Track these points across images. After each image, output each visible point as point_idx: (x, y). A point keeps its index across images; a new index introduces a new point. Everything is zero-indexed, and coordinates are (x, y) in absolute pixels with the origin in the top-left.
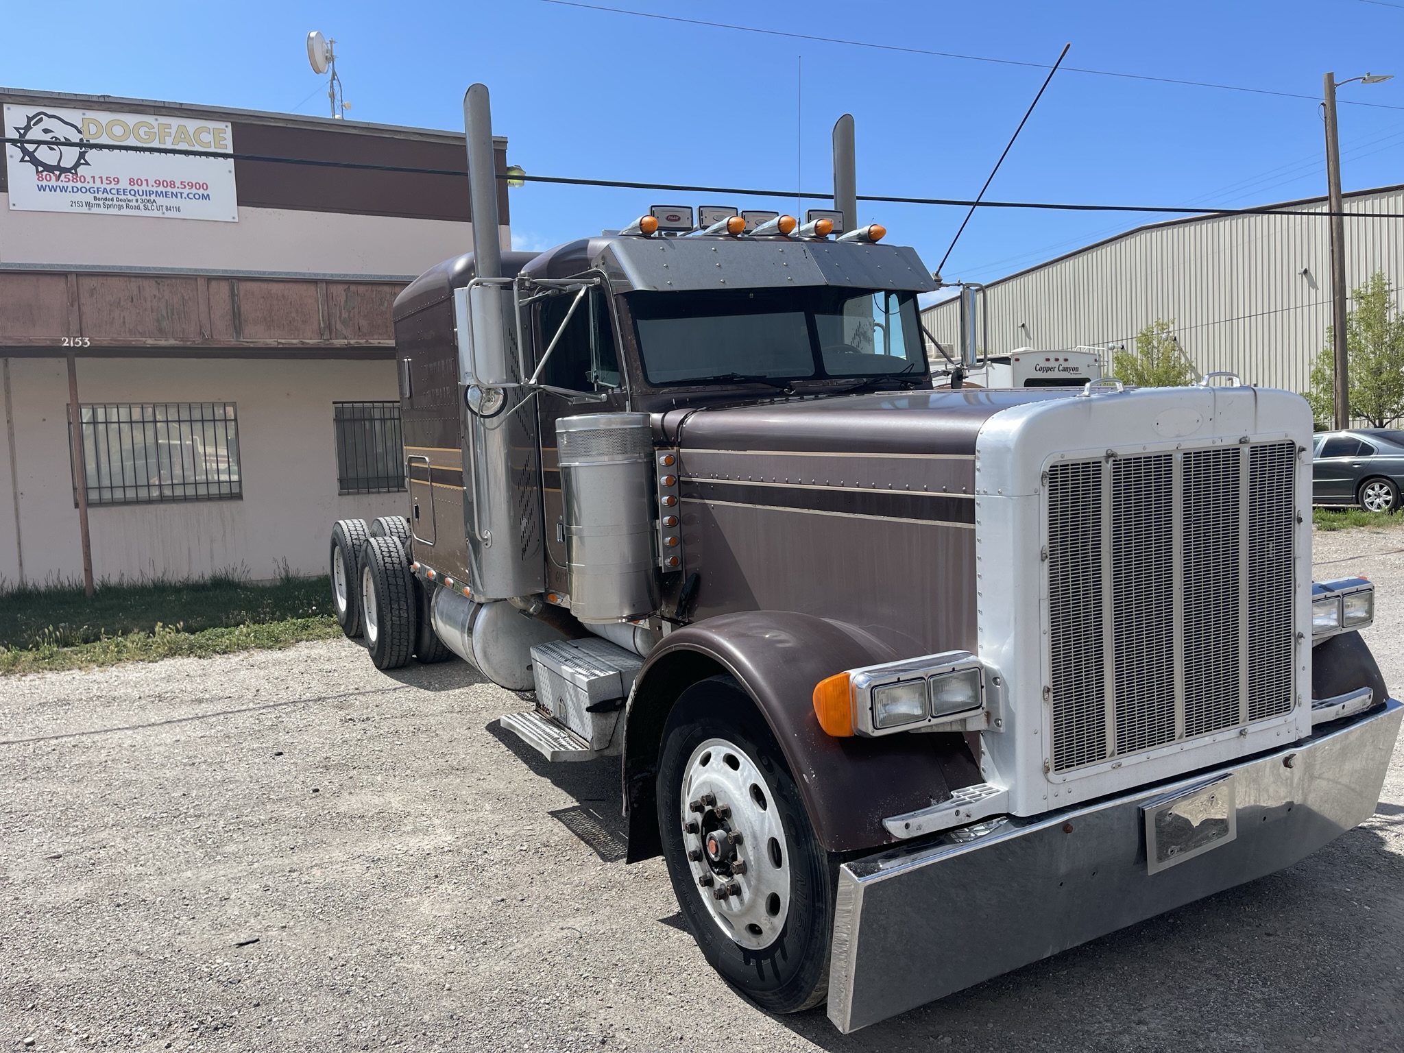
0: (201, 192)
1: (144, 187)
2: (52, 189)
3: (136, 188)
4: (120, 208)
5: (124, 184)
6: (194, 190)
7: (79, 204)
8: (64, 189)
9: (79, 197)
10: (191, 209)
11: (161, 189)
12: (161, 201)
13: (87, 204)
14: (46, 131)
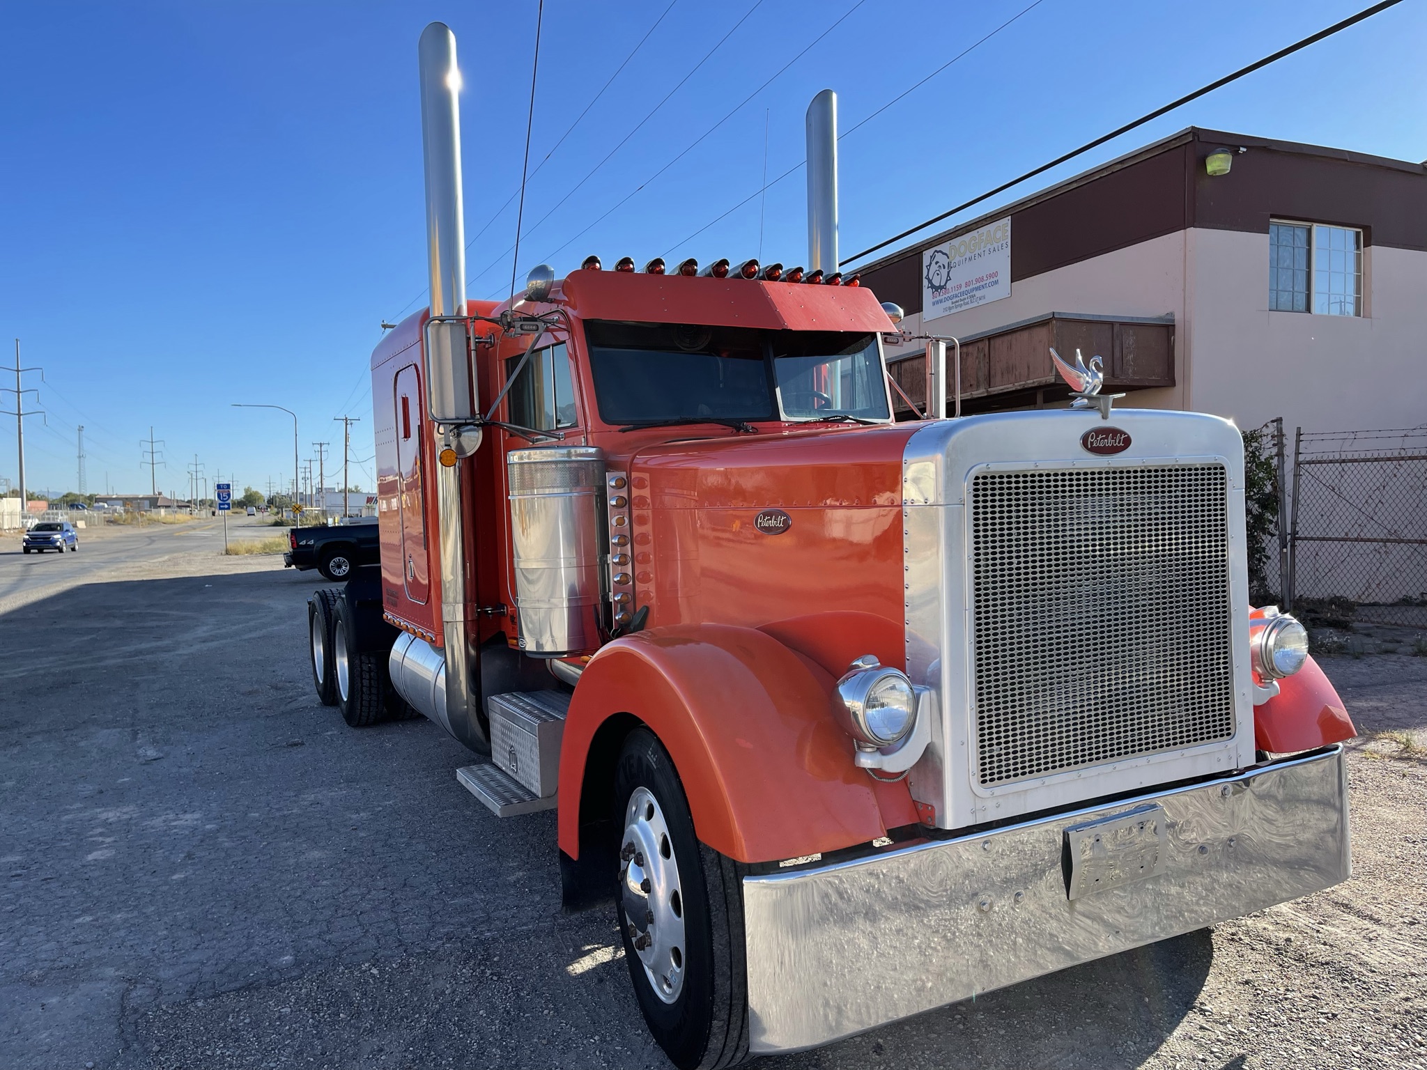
0: (995, 279)
1: (971, 287)
2: (937, 302)
3: (968, 288)
4: (961, 306)
5: (963, 289)
6: (992, 280)
7: (945, 310)
8: (941, 301)
9: (949, 304)
10: (991, 294)
11: (978, 284)
12: (978, 294)
13: (950, 308)
14: (937, 263)
